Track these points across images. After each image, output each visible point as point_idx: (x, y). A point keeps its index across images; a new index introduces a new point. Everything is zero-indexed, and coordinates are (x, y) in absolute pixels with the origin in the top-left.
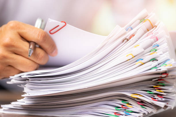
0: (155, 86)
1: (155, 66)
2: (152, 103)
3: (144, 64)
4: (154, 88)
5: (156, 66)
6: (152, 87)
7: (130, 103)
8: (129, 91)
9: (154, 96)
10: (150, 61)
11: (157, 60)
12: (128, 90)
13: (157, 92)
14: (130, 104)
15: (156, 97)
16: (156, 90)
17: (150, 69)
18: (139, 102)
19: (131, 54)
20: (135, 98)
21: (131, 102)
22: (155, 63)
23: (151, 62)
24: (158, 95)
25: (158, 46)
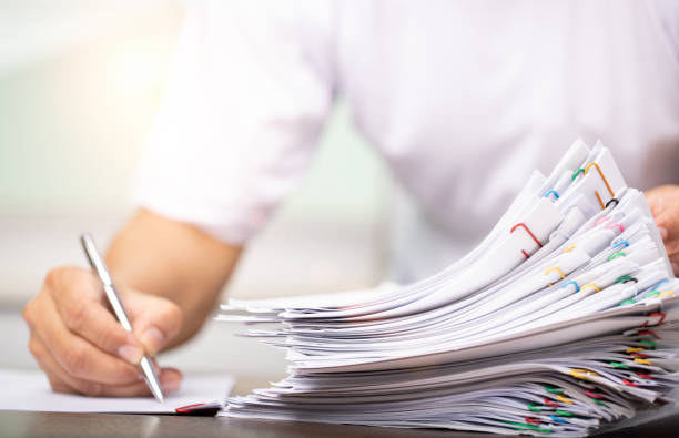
0: (629, 350)
1: (629, 295)
2: (624, 392)
3: (601, 289)
4: (629, 354)
5: (633, 296)
6: (624, 353)
7: (566, 393)
8: (566, 363)
9: (628, 376)
10: (616, 282)
11: (636, 281)
12: (562, 360)
13: (637, 363)
14: (568, 397)
15: (634, 377)
16: (632, 360)
17: (618, 305)
18: (591, 391)
19: (558, 269)
20: (579, 379)
21: (569, 390)
22: (630, 288)
23: (620, 286)
24: (637, 370)
25: (627, 245)
